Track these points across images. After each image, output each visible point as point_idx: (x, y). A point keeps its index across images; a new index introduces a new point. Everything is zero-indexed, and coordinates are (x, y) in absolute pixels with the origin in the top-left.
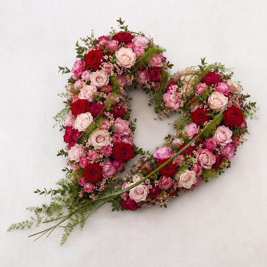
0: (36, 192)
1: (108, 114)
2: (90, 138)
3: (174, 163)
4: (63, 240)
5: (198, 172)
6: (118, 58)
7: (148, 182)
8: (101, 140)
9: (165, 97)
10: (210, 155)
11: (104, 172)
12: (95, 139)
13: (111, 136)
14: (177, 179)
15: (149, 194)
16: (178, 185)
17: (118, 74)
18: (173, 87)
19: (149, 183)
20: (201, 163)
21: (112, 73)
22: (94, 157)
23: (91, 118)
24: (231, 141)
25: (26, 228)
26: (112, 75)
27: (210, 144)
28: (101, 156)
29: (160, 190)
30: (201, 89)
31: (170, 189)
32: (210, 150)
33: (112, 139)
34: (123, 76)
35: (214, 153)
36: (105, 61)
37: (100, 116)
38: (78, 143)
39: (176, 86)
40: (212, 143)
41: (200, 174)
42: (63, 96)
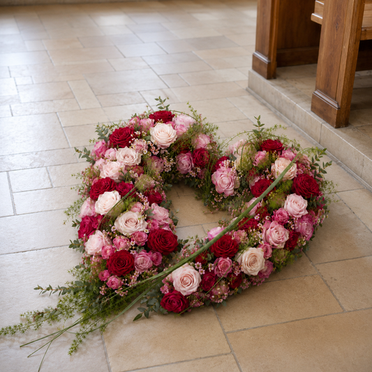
0: (36, 289)
1: (141, 195)
2: (117, 221)
3: (233, 239)
4: (72, 348)
5: (266, 252)
6: (154, 135)
7: (198, 266)
8: (132, 223)
9: (215, 177)
10: (281, 229)
11: (136, 264)
12: (124, 222)
13: (146, 220)
14: (239, 261)
15: (200, 284)
16: (240, 269)
17: (152, 154)
18: (224, 162)
19: (200, 267)
20: (270, 239)
21: (146, 152)
22: (122, 244)
23: (119, 197)
24: (307, 213)
25: (18, 333)
26: (145, 153)
27: (279, 216)
28: (133, 243)
29: (216, 277)
30: (260, 157)
31: (229, 275)
32: (281, 223)
33: (146, 223)
34: (160, 158)
35: (286, 226)
36: (136, 137)
37: (129, 195)
38: (99, 229)
39: (228, 161)
40: (281, 214)
41: (269, 255)
42: (79, 177)
